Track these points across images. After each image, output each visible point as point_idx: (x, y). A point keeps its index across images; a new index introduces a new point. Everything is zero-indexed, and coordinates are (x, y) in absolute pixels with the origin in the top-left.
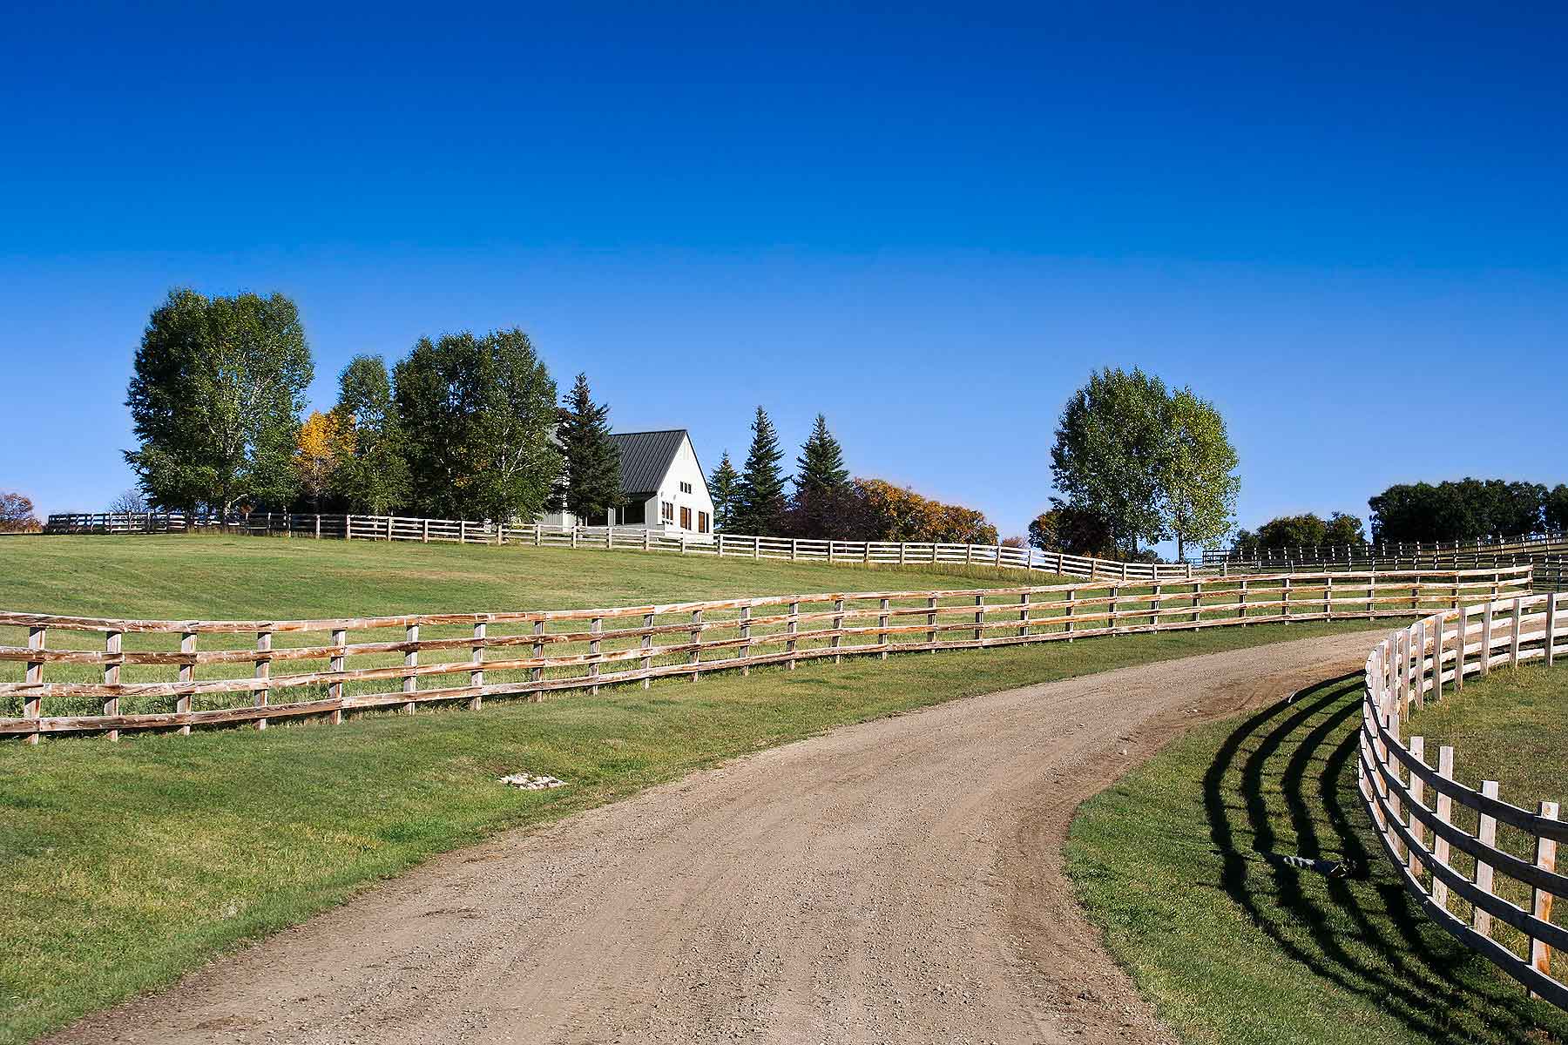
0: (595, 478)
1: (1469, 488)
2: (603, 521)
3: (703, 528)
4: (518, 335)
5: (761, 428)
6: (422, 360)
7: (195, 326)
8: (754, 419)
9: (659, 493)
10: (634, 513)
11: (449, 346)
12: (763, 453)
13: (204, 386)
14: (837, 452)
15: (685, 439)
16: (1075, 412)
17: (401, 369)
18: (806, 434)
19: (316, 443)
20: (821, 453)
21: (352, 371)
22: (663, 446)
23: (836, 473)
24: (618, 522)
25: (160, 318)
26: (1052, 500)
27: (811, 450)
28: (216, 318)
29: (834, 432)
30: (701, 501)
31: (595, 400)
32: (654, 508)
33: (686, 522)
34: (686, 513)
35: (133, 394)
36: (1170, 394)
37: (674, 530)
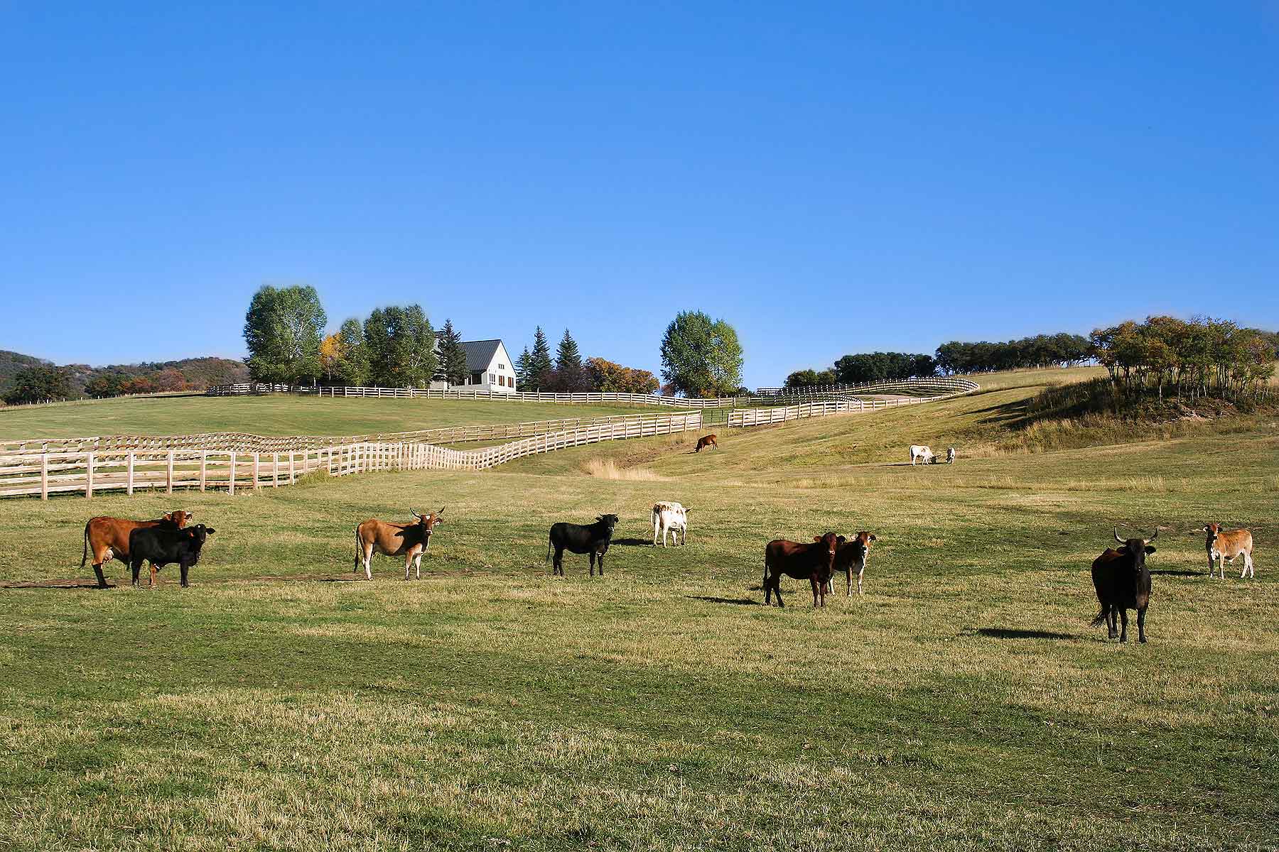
0: (455, 366)
1: (877, 357)
2: (463, 383)
3: (510, 385)
4: (417, 307)
5: (539, 336)
6: (376, 318)
7: (273, 301)
8: (536, 332)
9: (488, 370)
10: (477, 379)
11: (388, 311)
12: (540, 348)
13: (278, 329)
14: (575, 346)
15: (501, 343)
16: (671, 330)
17: (367, 322)
18: (561, 338)
19: (327, 349)
20: (568, 347)
21: (346, 325)
22: (489, 348)
23: (575, 357)
24: (470, 384)
25: (258, 298)
26: (662, 371)
27: (563, 345)
28: (281, 297)
29: (574, 337)
30: (509, 372)
31: (455, 330)
32: (485, 377)
33: (502, 384)
34: (501, 378)
35: (245, 332)
36: (713, 322)
37: (496, 388)
